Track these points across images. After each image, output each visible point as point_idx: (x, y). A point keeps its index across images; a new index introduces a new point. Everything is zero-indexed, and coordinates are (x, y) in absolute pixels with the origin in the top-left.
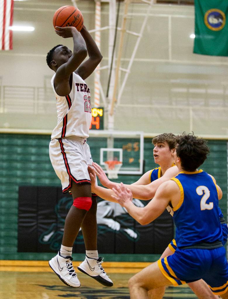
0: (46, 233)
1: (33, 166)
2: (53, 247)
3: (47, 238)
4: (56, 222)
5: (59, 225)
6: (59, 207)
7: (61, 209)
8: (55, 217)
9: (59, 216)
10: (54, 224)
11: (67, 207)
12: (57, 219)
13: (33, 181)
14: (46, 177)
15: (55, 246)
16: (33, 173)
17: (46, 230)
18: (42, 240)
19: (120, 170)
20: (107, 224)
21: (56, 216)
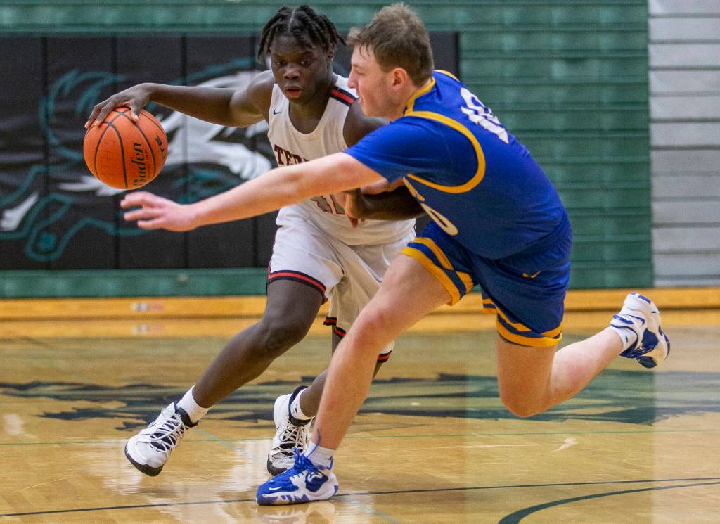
0: (11, 198)
2: (35, 249)
3: (13, 218)
4: (45, 162)
5: (56, 172)
6: (51, 106)
7: (58, 114)
8: (40, 142)
9: (53, 141)
10: (35, 169)
11: (80, 106)
12: (46, 148)
15: (43, 246)
17: (11, 189)
20: (224, 162)
21: (45, 138)
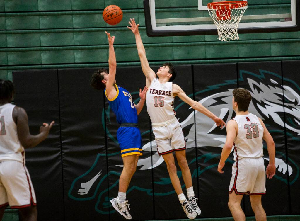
1: (43, 22)
3: (86, 187)
12: (106, 141)
13: (45, 58)
14: (75, 48)
16: (44, 40)
17: (84, 168)
18: (75, 192)
19: (242, 21)
